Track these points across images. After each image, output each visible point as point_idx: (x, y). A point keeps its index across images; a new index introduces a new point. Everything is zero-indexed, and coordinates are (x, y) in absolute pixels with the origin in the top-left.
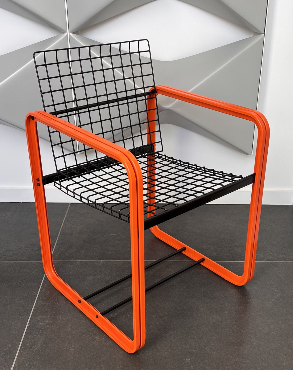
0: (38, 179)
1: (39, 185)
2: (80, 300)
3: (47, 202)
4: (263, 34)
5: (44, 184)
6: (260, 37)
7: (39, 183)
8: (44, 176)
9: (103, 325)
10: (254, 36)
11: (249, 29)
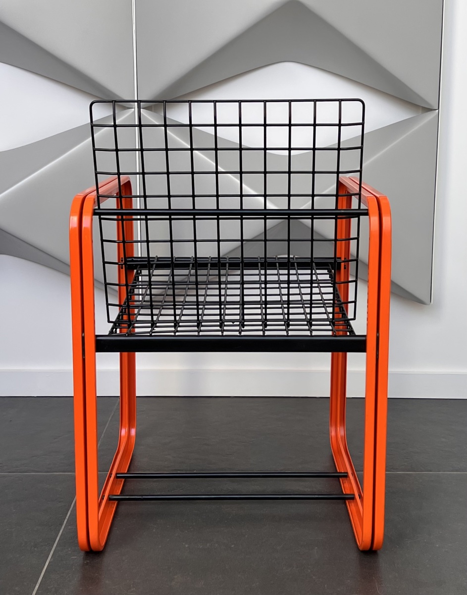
4: (437, 111)
6: (431, 116)
10: (422, 113)
11: (414, 103)
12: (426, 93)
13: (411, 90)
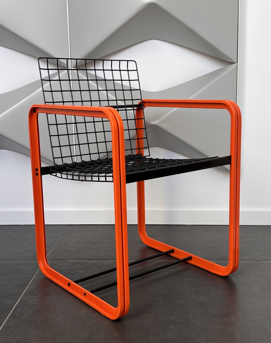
0: (37, 169)
1: (37, 174)
2: (69, 283)
3: (45, 224)
4: (237, 63)
5: (42, 174)
6: (233, 66)
7: (37, 173)
8: (42, 167)
9: (90, 301)
10: (229, 65)
11: (222, 59)
12: (230, 54)
13: (222, 52)
